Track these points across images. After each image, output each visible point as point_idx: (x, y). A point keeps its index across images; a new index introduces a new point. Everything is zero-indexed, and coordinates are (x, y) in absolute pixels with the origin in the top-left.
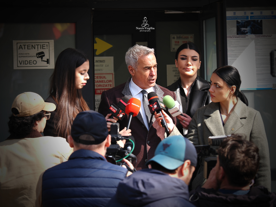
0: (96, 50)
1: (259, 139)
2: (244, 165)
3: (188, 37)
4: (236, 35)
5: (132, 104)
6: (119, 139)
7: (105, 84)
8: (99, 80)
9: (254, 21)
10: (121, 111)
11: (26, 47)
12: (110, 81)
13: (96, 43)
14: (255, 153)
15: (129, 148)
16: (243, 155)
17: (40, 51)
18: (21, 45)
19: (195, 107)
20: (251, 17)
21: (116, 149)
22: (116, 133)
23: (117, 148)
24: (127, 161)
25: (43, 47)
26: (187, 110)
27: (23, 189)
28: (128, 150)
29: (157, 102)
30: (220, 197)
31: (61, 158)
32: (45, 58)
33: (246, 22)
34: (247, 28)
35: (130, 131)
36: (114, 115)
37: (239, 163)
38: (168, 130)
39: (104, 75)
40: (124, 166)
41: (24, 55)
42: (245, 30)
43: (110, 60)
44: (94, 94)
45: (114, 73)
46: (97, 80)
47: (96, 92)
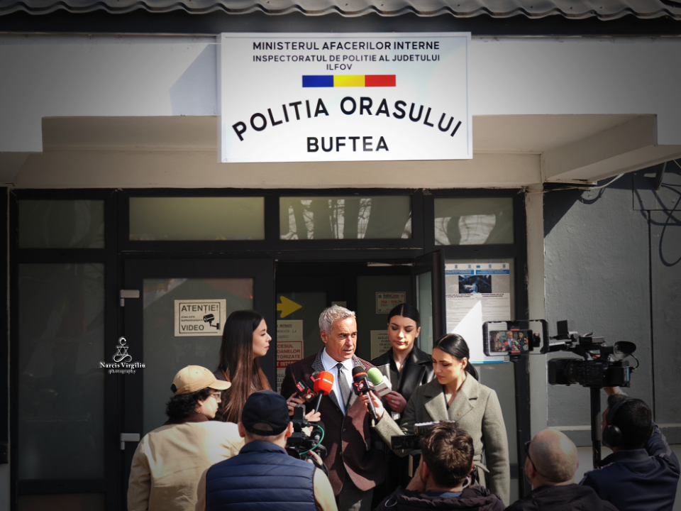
0: (281, 312)
1: (494, 426)
2: (451, 460)
3: (398, 296)
4: (458, 294)
5: (324, 379)
6: (304, 426)
7: (292, 354)
8: (283, 349)
9: (481, 277)
10: (309, 390)
11: (191, 308)
12: (298, 351)
13: (280, 302)
14: (467, 444)
15: (318, 437)
16: (451, 446)
17: (209, 313)
18: (184, 306)
19: (408, 384)
20: (477, 271)
21: (300, 439)
22: (301, 417)
23: (301, 436)
24: (314, 453)
25: (212, 308)
26: (398, 387)
27: (182, 487)
28: (316, 440)
29: (364, 379)
30: (423, 500)
31: (231, 449)
32: (214, 323)
33: (471, 277)
34: (471, 284)
35: (319, 414)
36: (300, 394)
37: (445, 456)
38: (377, 417)
39: (291, 343)
40: (310, 461)
41: (188, 319)
42: (469, 288)
43: (298, 325)
44: (276, 367)
45: (303, 341)
46: (281, 349)
47: (279, 364)
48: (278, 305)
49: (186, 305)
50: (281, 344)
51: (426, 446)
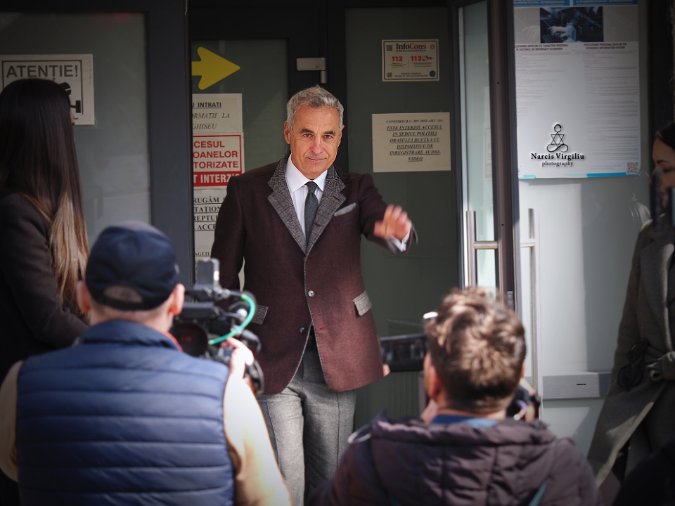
0: (199, 77)
3: (424, 47)
4: (539, 43)
7: (222, 160)
8: (206, 150)
9: (582, 10)
11: (25, 70)
12: (234, 154)
13: (199, 59)
14: (514, 339)
16: (483, 343)
17: (60, 80)
18: (11, 68)
25: (66, 71)
33: (564, 11)
34: (564, 25)
37: (471, 363)
39: (220, 139)
42: (560, 32)
43: (233, 103)
44: (193, 185)
45: (242, 134)
46: (200, 150)
47: (198, 179)
48: (194, 64)
49: (14, 65)
50: (200, 140)
51: (436, 339)
